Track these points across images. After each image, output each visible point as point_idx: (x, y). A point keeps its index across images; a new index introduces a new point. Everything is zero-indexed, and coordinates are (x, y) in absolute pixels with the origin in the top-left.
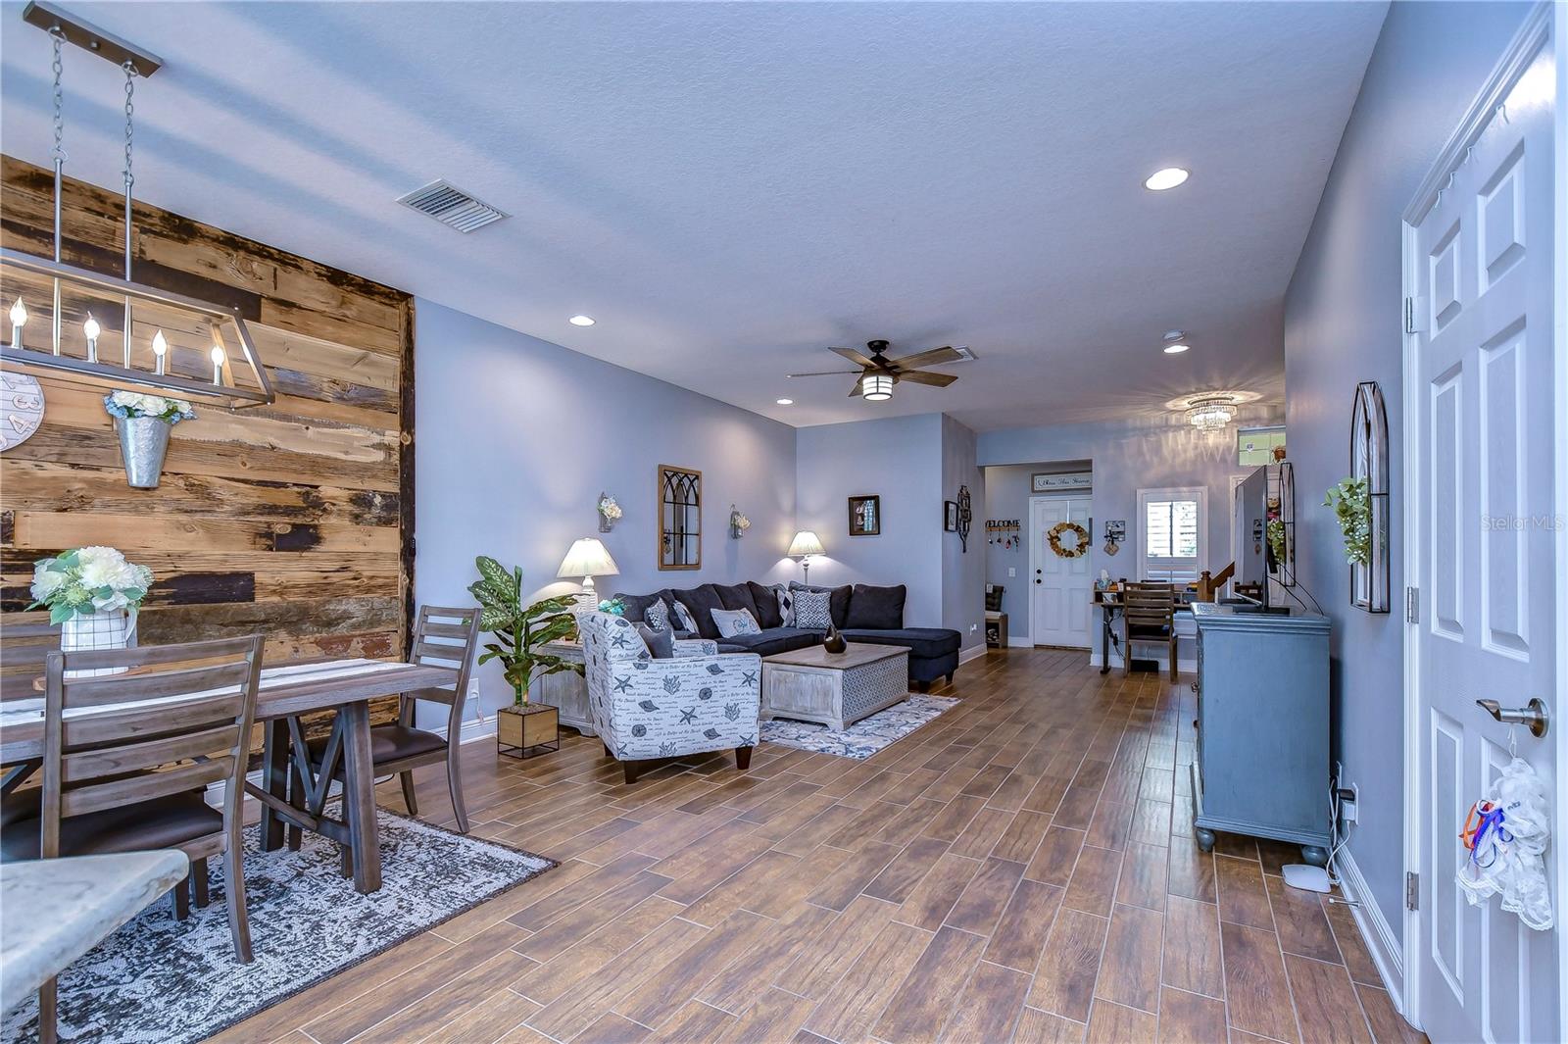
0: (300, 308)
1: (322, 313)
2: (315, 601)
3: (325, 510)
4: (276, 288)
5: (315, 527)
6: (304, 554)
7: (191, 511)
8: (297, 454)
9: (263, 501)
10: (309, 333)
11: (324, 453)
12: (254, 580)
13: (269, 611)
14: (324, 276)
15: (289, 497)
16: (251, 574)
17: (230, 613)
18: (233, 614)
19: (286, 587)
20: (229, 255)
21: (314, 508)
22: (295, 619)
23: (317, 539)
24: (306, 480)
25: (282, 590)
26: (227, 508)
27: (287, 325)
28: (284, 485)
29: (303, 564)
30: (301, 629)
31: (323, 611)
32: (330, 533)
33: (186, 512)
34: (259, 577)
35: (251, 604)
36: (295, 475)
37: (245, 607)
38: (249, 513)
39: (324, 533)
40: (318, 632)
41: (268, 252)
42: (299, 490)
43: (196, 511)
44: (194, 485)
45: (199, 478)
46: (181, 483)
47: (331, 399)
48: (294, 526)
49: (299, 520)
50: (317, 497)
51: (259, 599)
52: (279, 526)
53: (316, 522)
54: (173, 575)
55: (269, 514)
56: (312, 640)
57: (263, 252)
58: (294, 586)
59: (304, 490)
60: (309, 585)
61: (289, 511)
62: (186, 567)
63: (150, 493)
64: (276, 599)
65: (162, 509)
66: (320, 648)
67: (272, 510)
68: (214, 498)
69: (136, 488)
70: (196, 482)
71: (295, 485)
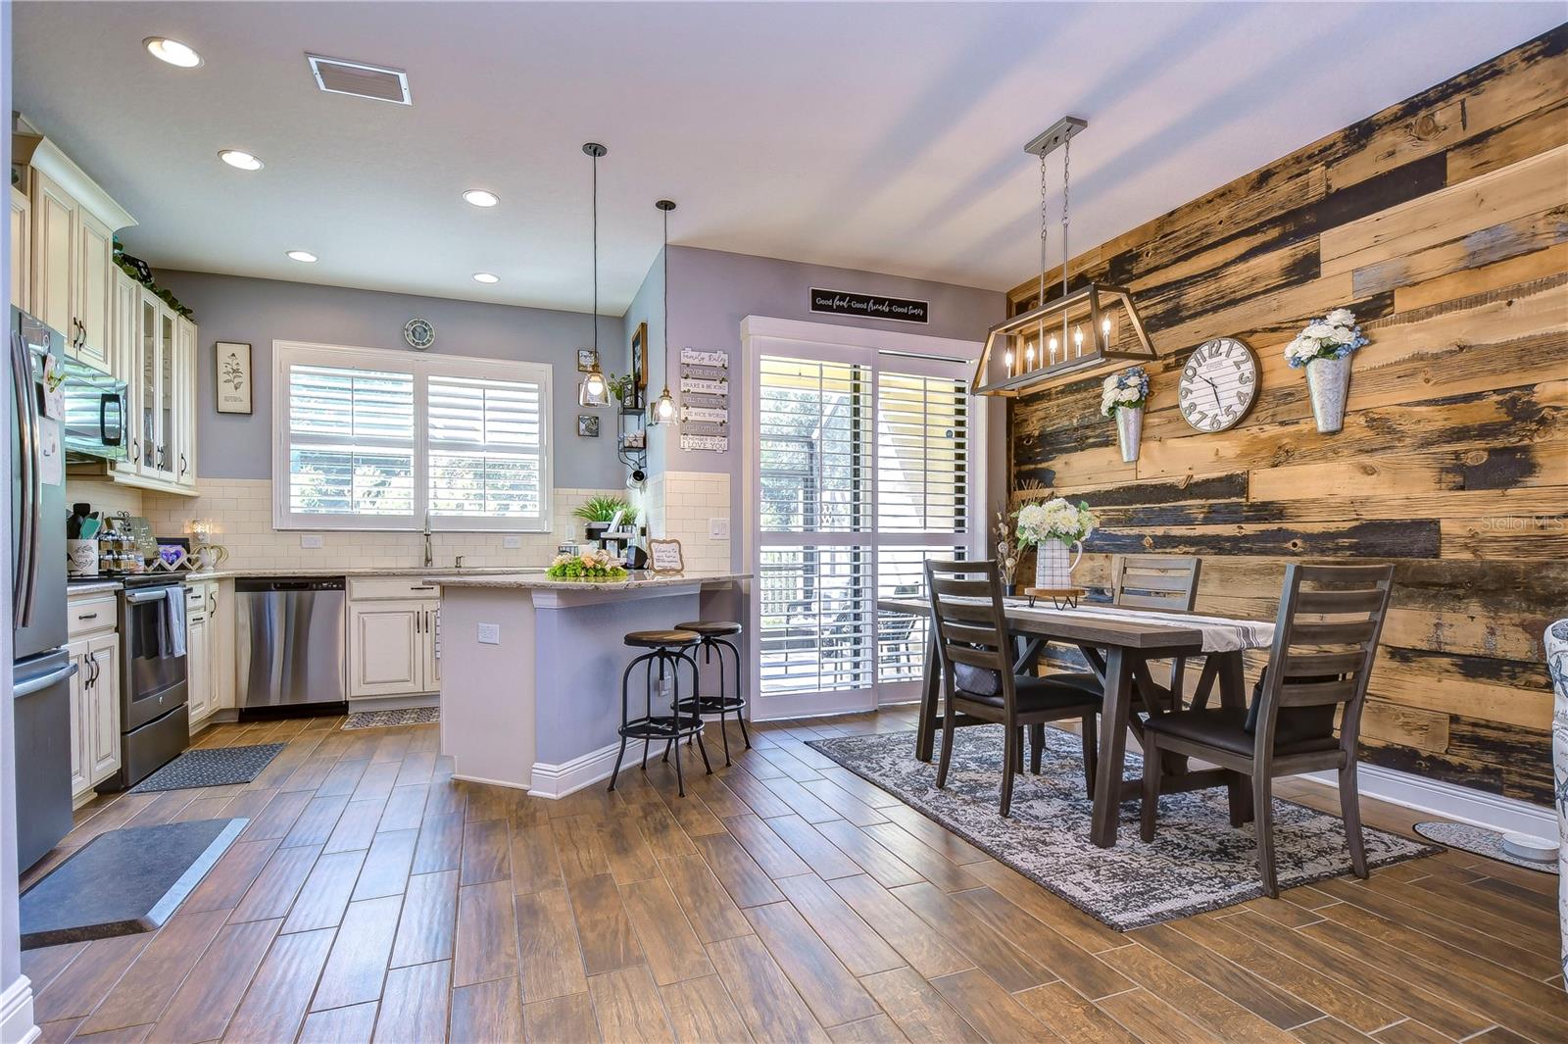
0: (1501, 130)
1: (1536, 115)
2: (1524, 562)
3: (1542, 421)
4: (1464, 129)
5: (1525, 450)
6: (1510, 491)
7: (1372, 451)
8: (1497, 346)
9: (1449, 424)
10: (1513, 159)
11: (1538, 331)
12: (1439, 530)
13: (1457, 572)
14: (1539, 54)
15: (1487, 412)
16: (1436, 522)
17: (1411, 570)
18: (1413, 572)
19: (1481, 541)
20: (1407, 127)
21: (1524, 420)
22: (1492, 587)
23: (1529, 468)
24: (1512, 380)
25: (1474, 542)
26: (1408, 441)
27: (1482, 167)
28: (1478, 396)
29: (1507, 507)
30: (1501, 603)
31: (1537, 579)
32: (1550, 456)
33: (1367, 452)
34: (1446, 527)
35: (1434, 562)
36: (1493, 378)
37: (1426, 564)
38: (1432, 444)
39: (1540, 457)
40: (1528, 610)
41: (1455, 85)
42: (1500, 398)
43: (1376, 450)
44: (1375, 420)
45: (1377, 411)
46: (1362, 420)
47: (1551, 242)
48: (1492, 452)
49: (1497, 444)
50: (1529, 402)
51: (1448, 554)
52: (1470, 455)
53: (1526, 442)
54: (1354, 524)
55: (1459, 440)
56: (1517, 621)
57: (1447, 91)
58: (1495, 540)
59: (1507, 396)
60: (1516, 539)
61: (1485, 431)
62: (1367, 516)
63: (1336, 437)
64: (1466, 556)
65: (1346, 452)
66: (1528, 636)
67: (1460, 434)
68: (1395, 431)
69: (1324, 434)
70: (1376, 416)
71: (1494, 391)
